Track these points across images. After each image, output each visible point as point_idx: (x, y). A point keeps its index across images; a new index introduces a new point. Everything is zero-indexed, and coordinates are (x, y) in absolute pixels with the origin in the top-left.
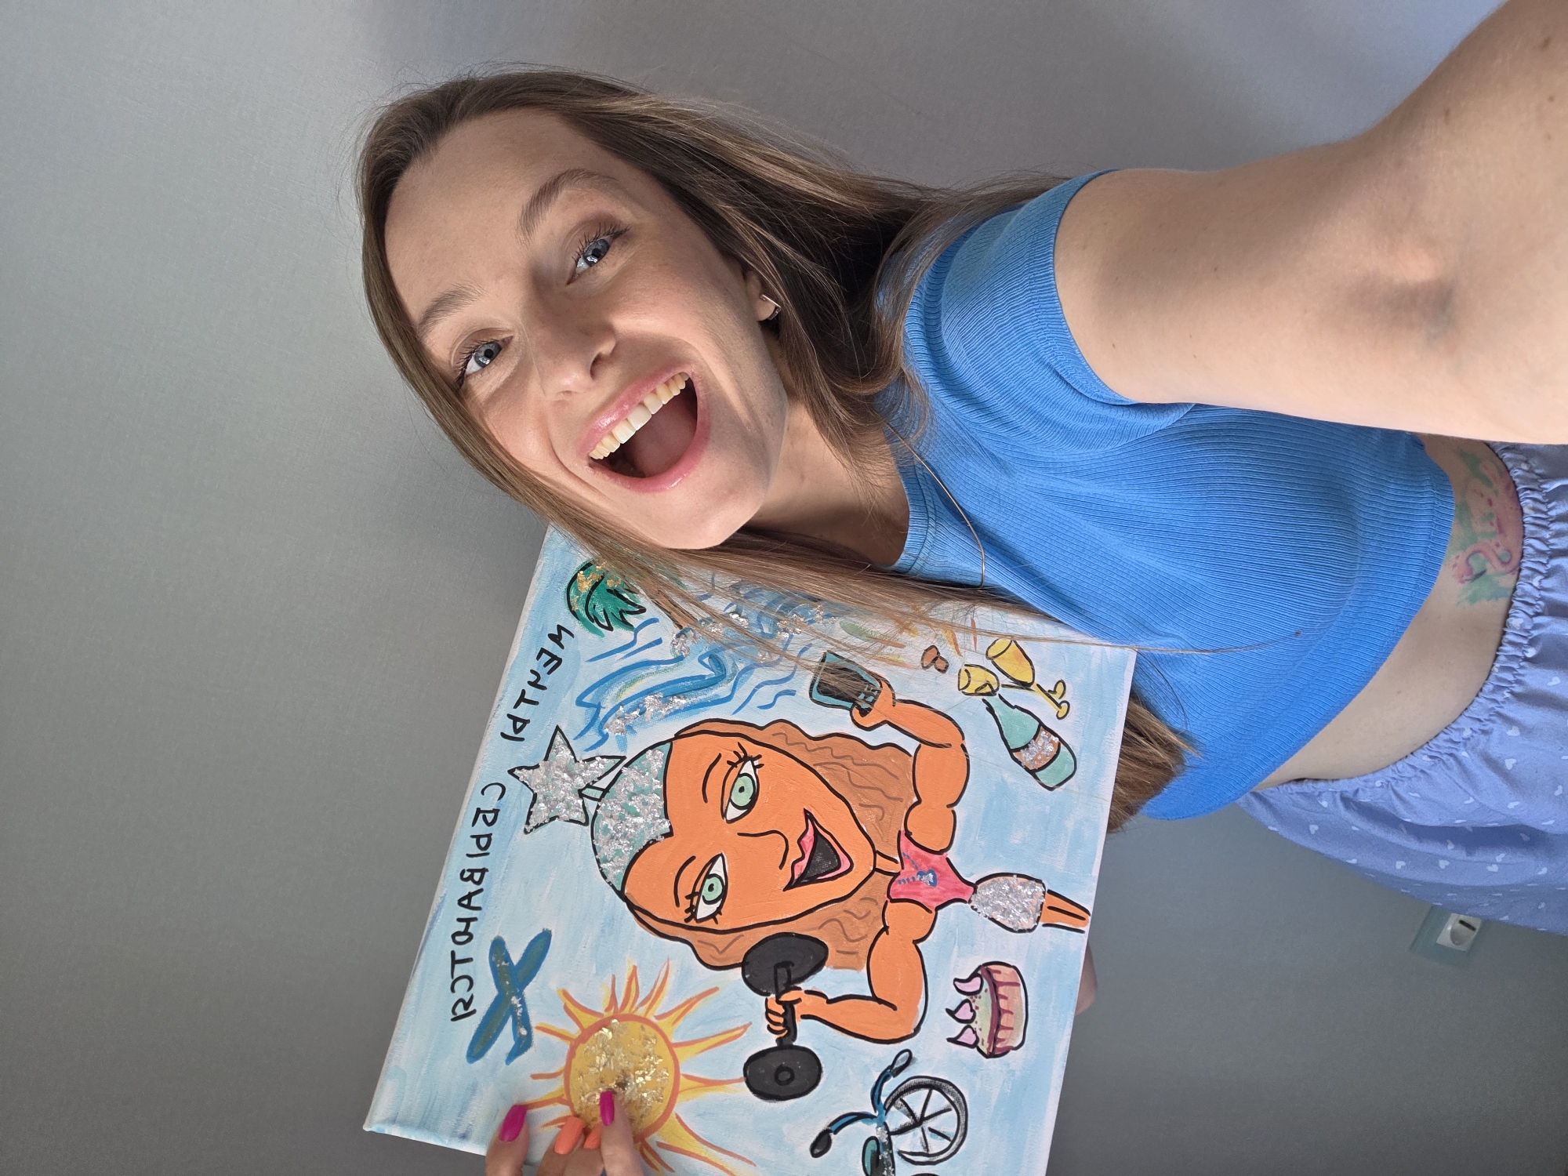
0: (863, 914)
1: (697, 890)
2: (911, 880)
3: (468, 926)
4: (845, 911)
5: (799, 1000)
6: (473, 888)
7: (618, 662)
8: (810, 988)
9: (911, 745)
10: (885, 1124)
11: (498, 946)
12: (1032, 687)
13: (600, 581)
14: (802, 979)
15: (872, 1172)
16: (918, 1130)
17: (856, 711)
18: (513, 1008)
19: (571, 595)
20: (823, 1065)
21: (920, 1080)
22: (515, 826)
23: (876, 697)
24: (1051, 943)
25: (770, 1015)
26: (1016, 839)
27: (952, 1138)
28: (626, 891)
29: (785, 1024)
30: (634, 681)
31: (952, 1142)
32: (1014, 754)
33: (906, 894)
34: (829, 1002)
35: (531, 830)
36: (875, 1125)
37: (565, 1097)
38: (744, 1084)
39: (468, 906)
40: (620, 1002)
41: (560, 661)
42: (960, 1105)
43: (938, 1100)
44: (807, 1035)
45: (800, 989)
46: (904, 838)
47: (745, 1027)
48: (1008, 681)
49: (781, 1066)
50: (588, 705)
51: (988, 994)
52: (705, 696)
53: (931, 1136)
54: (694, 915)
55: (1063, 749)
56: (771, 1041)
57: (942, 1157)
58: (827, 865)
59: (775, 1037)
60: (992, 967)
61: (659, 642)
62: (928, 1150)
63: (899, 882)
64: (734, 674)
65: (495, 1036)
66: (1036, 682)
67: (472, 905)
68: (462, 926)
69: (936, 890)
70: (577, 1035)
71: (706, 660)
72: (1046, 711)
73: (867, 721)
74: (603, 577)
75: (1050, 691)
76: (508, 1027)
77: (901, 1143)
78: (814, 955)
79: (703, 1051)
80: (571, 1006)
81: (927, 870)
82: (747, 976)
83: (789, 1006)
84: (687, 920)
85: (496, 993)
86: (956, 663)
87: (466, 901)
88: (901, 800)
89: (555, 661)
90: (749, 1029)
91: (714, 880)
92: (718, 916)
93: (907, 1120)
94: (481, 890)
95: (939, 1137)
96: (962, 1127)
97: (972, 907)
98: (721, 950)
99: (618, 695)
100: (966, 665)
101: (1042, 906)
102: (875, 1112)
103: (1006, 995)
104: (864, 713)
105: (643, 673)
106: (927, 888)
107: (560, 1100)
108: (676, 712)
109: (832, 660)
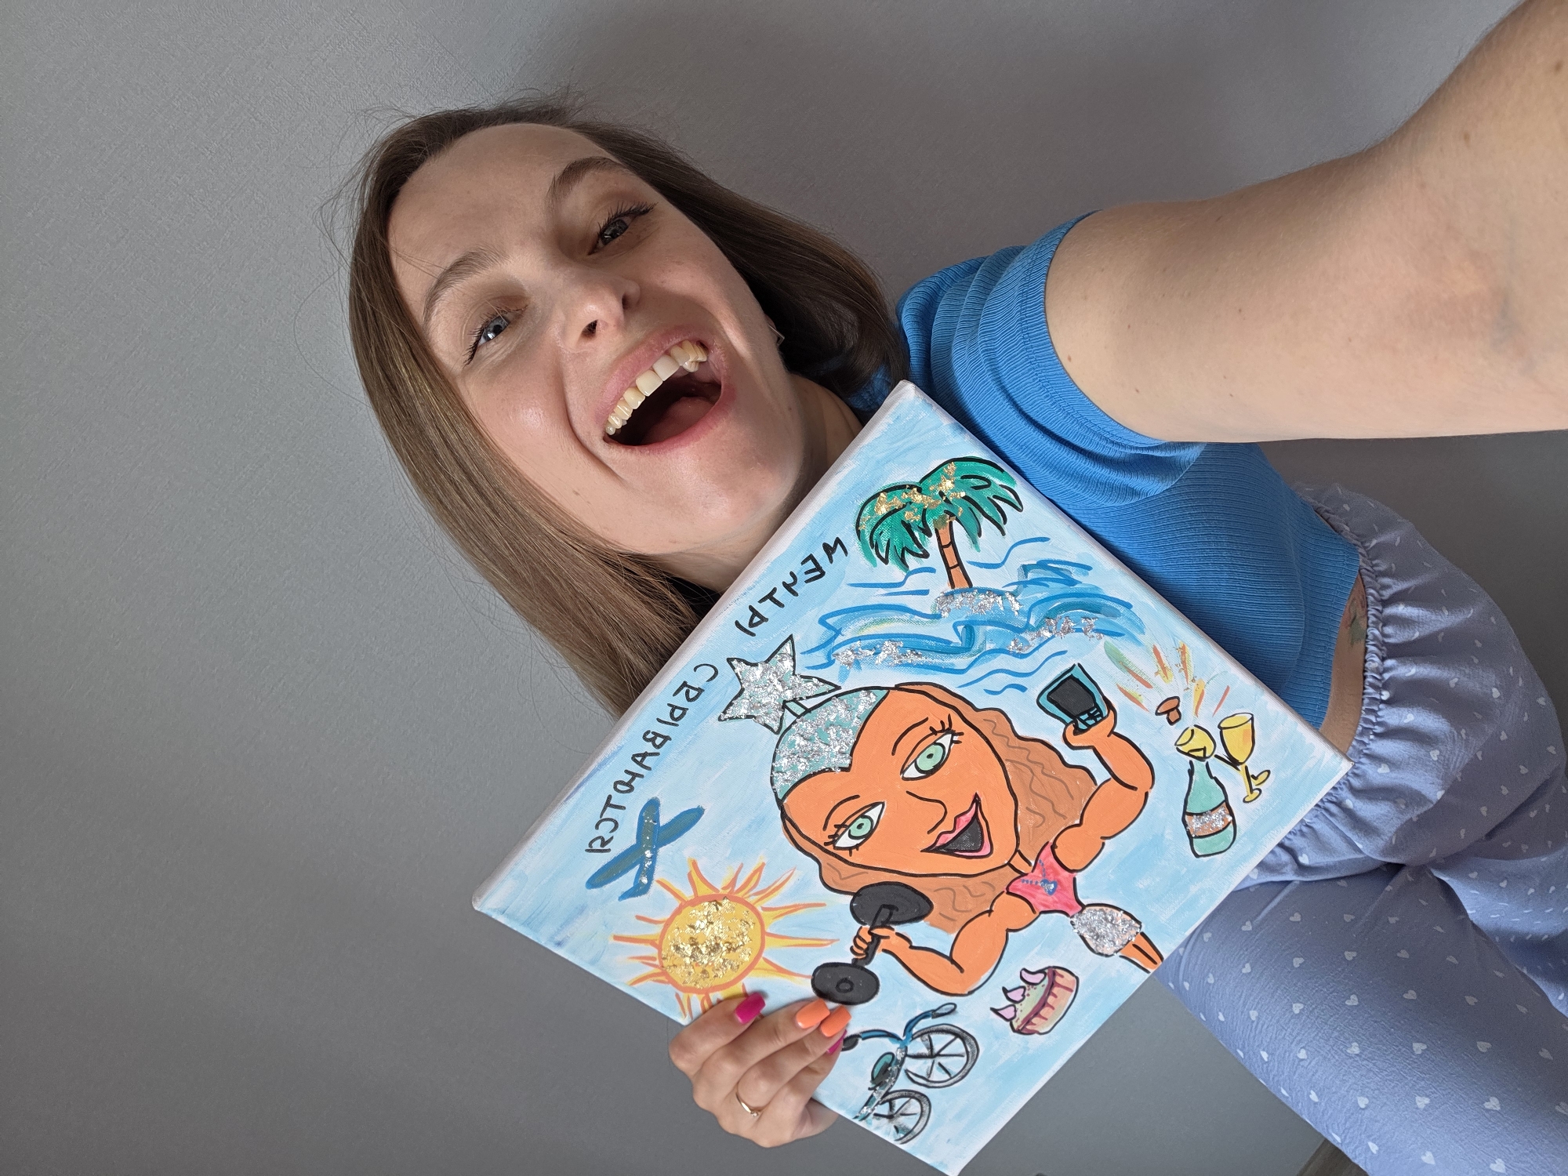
0: (978, 894)
1: (848, 823)
2: (1034, 883)
3: (633, 779)
4: (964, 886)
5: (887, 937)
6: (652, 749)
7: (877, 597)
8: (901, 932)
9: (1101, 775)
10: (906, 1048)
11: (653, 806)
12: (1239, 767)
13: (900, 509)
14: (898, 923)
15: (877, 1076)
16: (929, 1062)
17: (1071, 728)
18: (643, 859)
19: (864, 512)
20: (880, 990)
21: (952, 1028)
22: (712, 711)
23: (1097, 723)
24: (1118, 971)
25: (857, 940)
26: (1141, 884)
27: (952, 1076)
28: (785, 801)
29: (866, 951)
30: (882, 621)
31: (951, 1078)
32: (1186, 816)
33: (1026, 893)
34: (912, 947)
35: (725, 720)
36: (898, 1045)
37: (657, 942)
38: (809, 981)
39: (640, 764)
40: (738, 885)
41: (823, 574)
42: (973, 1055)
43: (958, 1046)
44: (880, 964)
45: (893, 929)
46: (1048, 849)
47: (832, 941)
48: (1222, 754)
49: (846, 979)
50: (829, 627)
51: (1043, 989)
52: (941, 661)
53: (938, 1068)
54: (834, 842)
55: (1231, 828)
56: (848, 958)
57: (937, 1085)
58: (970, 845)
59: (853, 956)
60: (1059, 971)
61: (925, 592)
62: (929, 1077)
63: (1023, 881)
64: (979, 651)
65: (618, 876)
66: (1246, 764)
67: (644, 763)
68: (627, 778)
69: (1050, 899)
70: (689, 899)
71: (960, 628)
72: (1235, 784)
73: (1076, 741)
74: (904, 506)
75: (1253, 776)
76: (633, 872)
77: (910, 1065)
78: (918, 907)
79: (789, 946)
80: (695, 874)
81: (1052, 880)
82: (854, 905)
83: (877, 939)
84: (826, 844)
85: (634, 841)
86: (1188, 720)
87: (639, 758)
88: (1064, 817)
89: (818, 572)
90: (835, 943)
91: (866, 822)
92: (854, 851)
93: (925, 1051)
94: (657, 754)
95: (943, 1071)
96: (965, 1071)
97: (1072, 922)
98: (843, 877)
99: (861, 629)
100: (1196, 726)
101: (1129, 941)
102: (904, 1035)
103: (1057, 995)
104: (1078, 731)
105: (895, 617)
106: (1044, 894)
107: (652, 943)
108: (908, 665)
109: (1077, 674)
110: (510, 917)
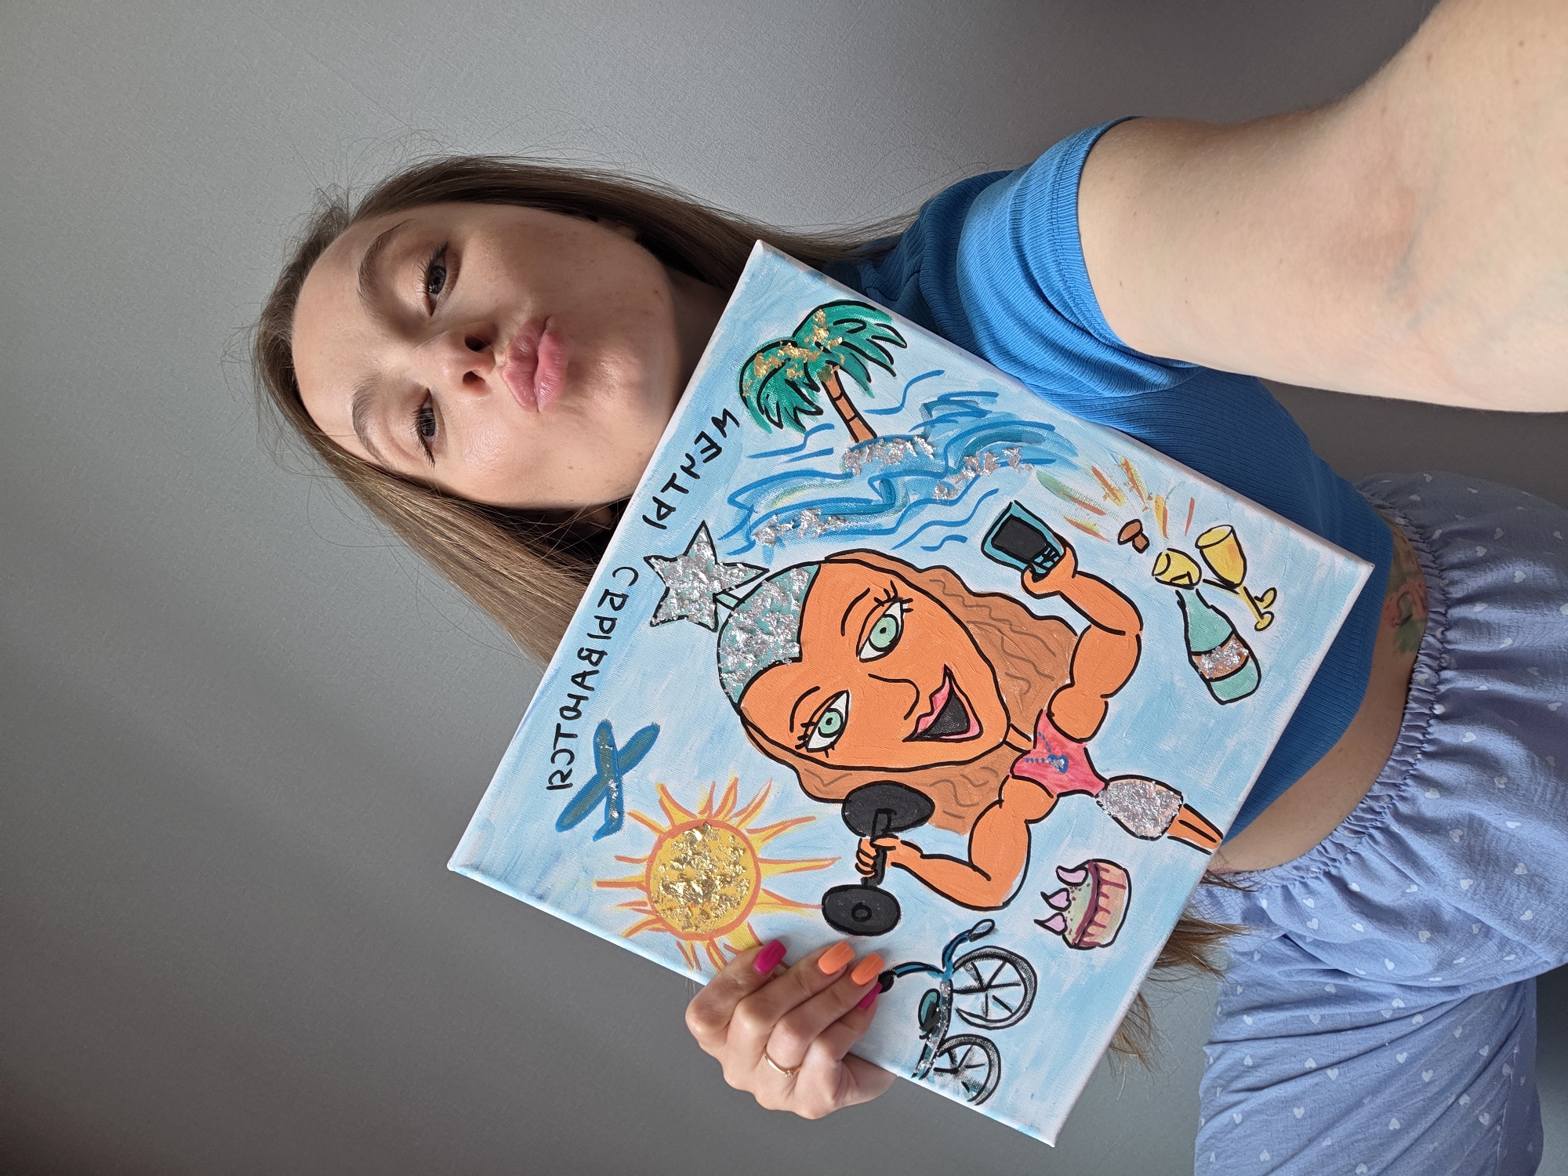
0: (981, 782)
1: (815, 720)
2: (1040, 761)
3: (578, 703)
4: (962, 775)
5: (893, 848)
6: (591, 668)
7: (781, 465)
8: (907, 839)
9: (1079, 623)
10: (951, 981)
11: (605, 728)
12: (1237, 590)
13: (780, 368)
14: (901, 829)
15: (926, 1020)
16: (982, 996)
17: (1028, 575)
18: (609, 791)
19: (745, 378)
20: (902, 913)
21: (997, 951)
22: (641, 617)
23: (1055, 564)
24: (1172, 856)
25: (860, 854)
26: (1167, 745)
27: (1013, 1011)
28: (742, 705)
29: (874, 866)
30: (793, 490)
31: (1013, 1015)
32: (1193, 657)
33: (1034, 774)
34: (923, 856)
35: (658, 624)
36: (940, 980)
37: (644, 884)
38: (820, 911)
39: (581, 685)
40: (716, 807)
41: (719, 450)
42: (1031, 983)
43: (1009, 973)
44: (893, 882)
45: (897, 838)
46: (1044, 718)
47: (834, 860)
48: (1211, 576)
49: (861, 904)
50: (740, 506)
51: (1090, 890)
52: (866, 523)
53: (993, 1004)
54: (806, 744)
55: (1251, 663)
56: (856, 879)
57: (999, 1025)
58: (953, 727)
59: (861, 876)
60: (1101, 864)
61: (830, 451)
62: (987, 1015)
63: (1027, 761)
64: (904, 505)
65: (587, 813)
66: (1244, 584)
67: (586, 683)
68: (572, 702)
69: (1065, 777)
70: (667, 830)
71: (877, 484)
72: (1244, 617)
73: (1039, 588)
74: (783, 364)
75: (1256, 598)
76: (601, 807)
77: (961, 1002)
78: (921, 809)
79: (788, 872)
80: (667, 804)
81: (1060, 755)
82: (846, 814)
83: (882, 852)
84: (798, 747)
85: (595, 772)
86: (1158, 545)
87: (579, 679)
88: (1052, 679)
89: (714, 450)
90: (837, 862)
91: (833, 715)
92: (830, 751)
93: (974, 984)
94: (596, 672)
95: (1001, 1007)
96: (1026, 1004)
97: (1098, 802)
98: (825, 782)
99: (774, 502)
100: (1169, 549)
101: (1173, 818)
102: (943, 967)
103: (1109, 895)
104: (1037, 578)
105: (806, 483)
106: (1055, 773)
107: (639, 885)
108: (832, 533)
109: (1016, 512)
110: (485, 872)
